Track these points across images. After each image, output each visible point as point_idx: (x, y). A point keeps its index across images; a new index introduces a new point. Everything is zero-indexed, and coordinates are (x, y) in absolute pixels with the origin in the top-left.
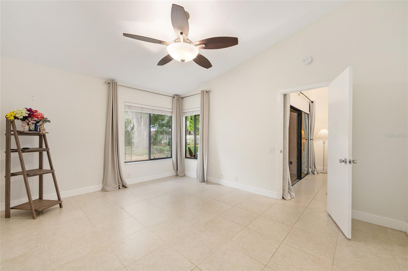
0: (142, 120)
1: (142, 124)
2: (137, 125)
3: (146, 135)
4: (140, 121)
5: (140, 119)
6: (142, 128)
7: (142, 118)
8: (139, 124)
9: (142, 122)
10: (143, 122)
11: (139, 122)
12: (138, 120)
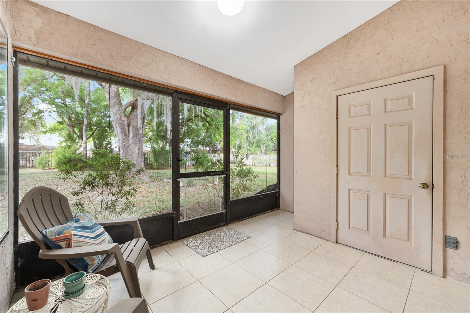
0: (131, 129)
1: (131, 136)
2: (122, 137)
3: (137, 152)
4: (127, 132)
5: (126, 128)
6: (130, 142)
7: (131, 127)
8: (125, 135)
9: (131, 133)
10: (133, 134)
11: (125, 132)
12: (124, 129)
